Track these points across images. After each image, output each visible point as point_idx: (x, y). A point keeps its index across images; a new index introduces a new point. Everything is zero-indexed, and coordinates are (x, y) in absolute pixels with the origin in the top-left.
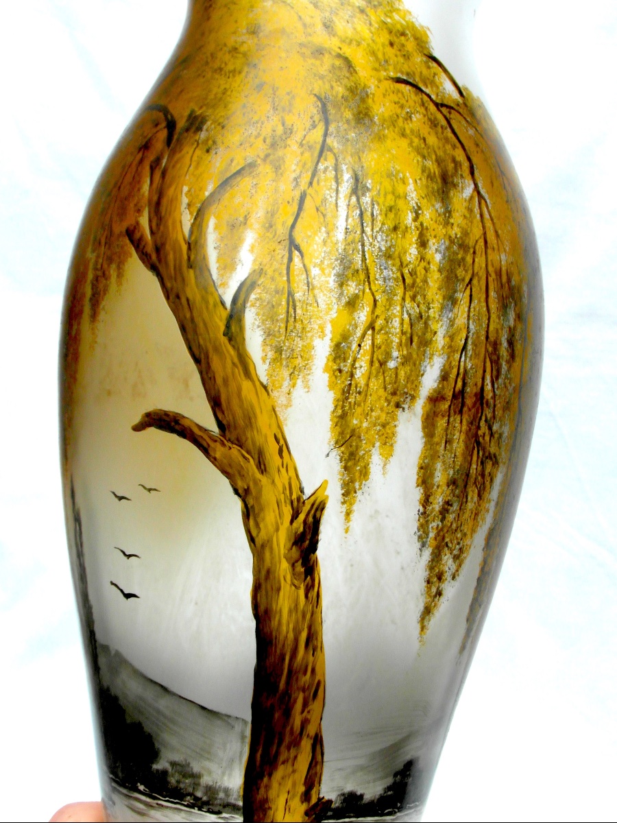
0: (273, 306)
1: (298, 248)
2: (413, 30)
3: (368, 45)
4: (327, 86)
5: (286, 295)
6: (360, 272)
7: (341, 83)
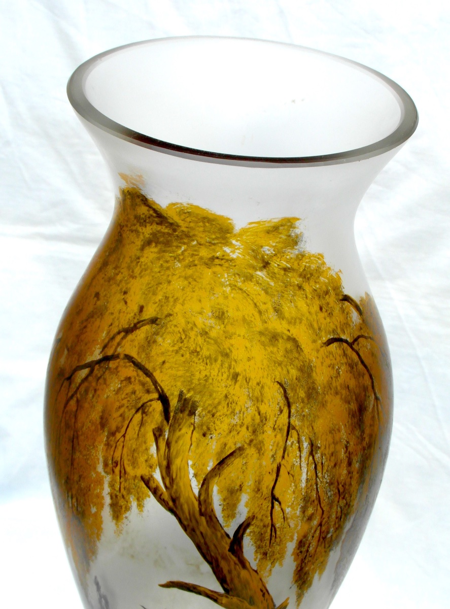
0: (262, 534)
1: (277, 500)
2: (332, 283)
3: (307, 319)
4: (285, 372)
5: (270, 527)
6: (315, 501)
7: (294, 365)
